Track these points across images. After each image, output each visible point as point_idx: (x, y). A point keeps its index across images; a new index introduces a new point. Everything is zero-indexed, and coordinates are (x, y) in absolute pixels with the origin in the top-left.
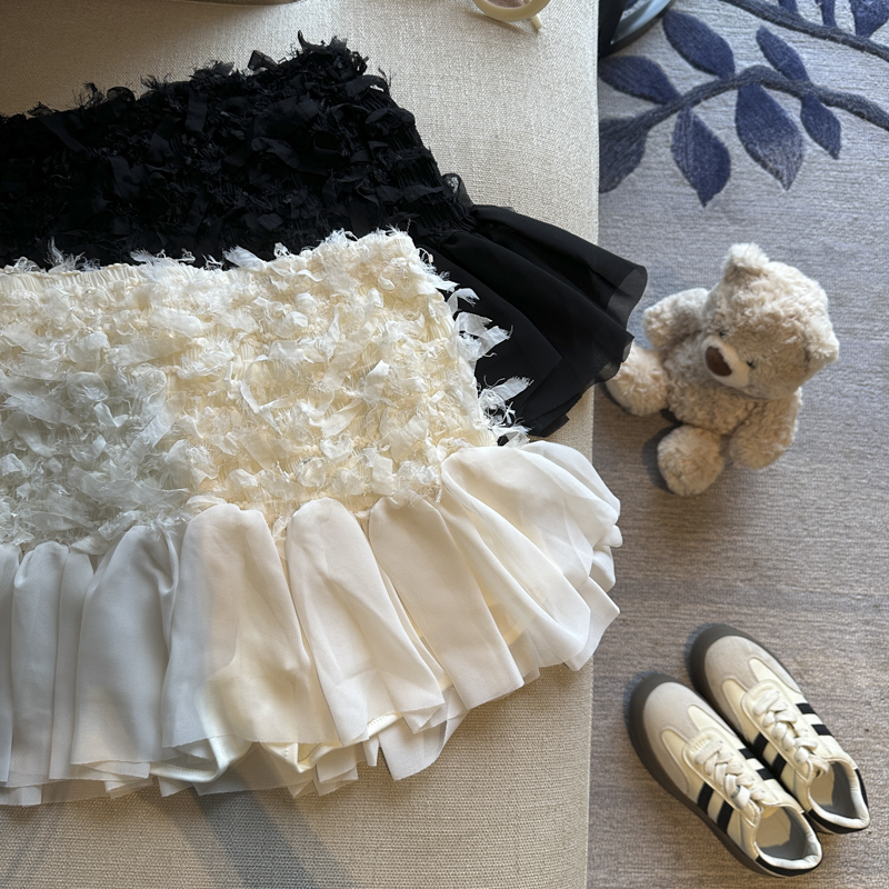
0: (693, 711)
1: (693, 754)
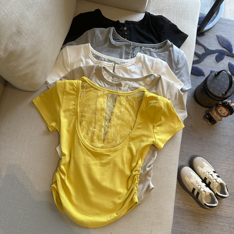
0: (191, 172)
1: (191, 181)
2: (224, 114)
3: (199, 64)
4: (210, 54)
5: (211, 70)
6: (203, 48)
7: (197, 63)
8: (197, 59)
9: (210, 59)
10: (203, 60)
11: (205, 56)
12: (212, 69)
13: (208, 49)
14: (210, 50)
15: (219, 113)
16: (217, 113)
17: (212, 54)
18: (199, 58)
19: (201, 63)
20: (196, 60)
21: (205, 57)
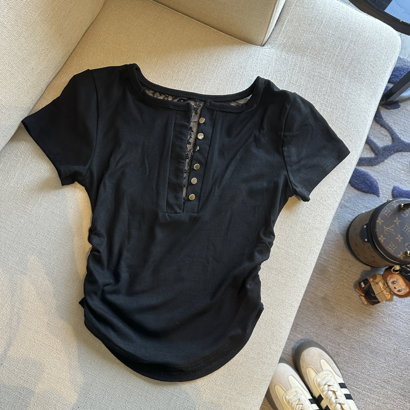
2: (399, 291)
3: (372, 168)
4: (401, 151)
5: (395, 185)
6: (389, 135)
7: (369, 166)
8: (371, 155)
9: (399, 162)
10: (384, 161)
11: (389, 154)
12: (397, 184)
13: (399, 139)
14: (403, 142)
15: (388, 286)
16: (384, 284)
17: (404, 151)
18: (376, 154)
19: (377, 167)
20: (368, 158)
21: (388, 156)
